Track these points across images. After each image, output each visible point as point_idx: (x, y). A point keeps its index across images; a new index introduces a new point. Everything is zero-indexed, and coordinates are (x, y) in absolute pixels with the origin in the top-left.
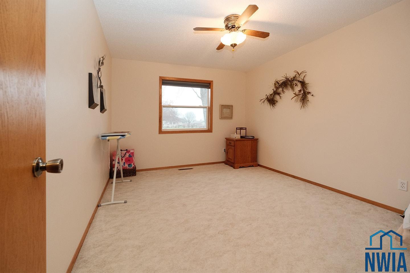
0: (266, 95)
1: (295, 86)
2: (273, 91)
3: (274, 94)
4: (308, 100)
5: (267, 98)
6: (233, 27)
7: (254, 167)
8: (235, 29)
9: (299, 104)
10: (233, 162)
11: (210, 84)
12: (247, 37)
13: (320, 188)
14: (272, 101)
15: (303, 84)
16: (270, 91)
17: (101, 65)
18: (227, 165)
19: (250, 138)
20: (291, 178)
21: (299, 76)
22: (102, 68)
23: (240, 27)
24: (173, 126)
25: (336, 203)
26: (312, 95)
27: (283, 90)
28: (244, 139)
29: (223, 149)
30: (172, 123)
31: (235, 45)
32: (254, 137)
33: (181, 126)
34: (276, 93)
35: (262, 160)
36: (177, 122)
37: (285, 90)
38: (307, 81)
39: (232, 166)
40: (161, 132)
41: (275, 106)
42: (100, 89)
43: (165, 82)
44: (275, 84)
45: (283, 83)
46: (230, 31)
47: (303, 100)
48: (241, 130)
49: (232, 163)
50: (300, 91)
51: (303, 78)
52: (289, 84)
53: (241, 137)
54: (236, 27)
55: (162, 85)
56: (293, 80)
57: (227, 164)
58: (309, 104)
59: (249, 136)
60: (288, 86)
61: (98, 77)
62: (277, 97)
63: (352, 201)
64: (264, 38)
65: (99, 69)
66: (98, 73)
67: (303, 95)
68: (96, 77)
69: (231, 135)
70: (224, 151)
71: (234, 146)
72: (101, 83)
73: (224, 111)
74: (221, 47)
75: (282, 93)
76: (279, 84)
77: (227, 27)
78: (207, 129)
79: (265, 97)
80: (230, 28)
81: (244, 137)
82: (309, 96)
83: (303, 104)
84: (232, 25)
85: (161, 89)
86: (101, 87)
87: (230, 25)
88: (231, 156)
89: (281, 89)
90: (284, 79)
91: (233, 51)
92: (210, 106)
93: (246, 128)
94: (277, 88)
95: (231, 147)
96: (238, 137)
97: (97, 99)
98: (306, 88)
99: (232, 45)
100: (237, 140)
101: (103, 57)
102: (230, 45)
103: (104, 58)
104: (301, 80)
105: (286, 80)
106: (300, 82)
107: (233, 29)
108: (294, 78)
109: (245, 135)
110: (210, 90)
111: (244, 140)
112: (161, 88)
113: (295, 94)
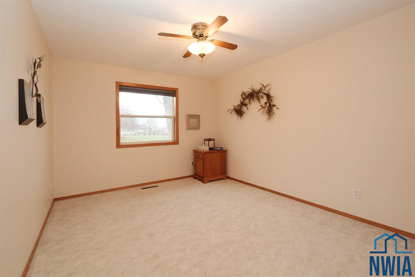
0: (234, 106)
1: (261, 98)
2: (240, 102)
3: (241, 105)
4: (274, 113)
5: (235, 108)
6: (201, 36)
7: (223, 179)
8: (203, 38)
9: (266, 116)
10: (202, 175)
11: (175, 92)
12: (215, 48)
13: (288, 199)
14: (239, 112)
15: (268, 96)
16: (237, 102)
17: (38, 68)
18: (195, 180)
19: (219, 150)
20: (260, 190)
21: (265, 88)
22: (39, 71)
23: (208, 37)
24: (132, 134)
25: (304, 214)
26: (277, 108)
27: (249, 101)
28: (213, 151)
29: (191, 162)
30: (131, 131)
31: (204, 55)
32: (223, 149)
33: (141, 133)
34: (243, 104)
35: (232, 172)
36: (136, 129)
37: (251, 102)
38: (272, 93)
39: (201, 181)
40: (119, 145)
41: (242, 117)
42: (36, 97)
43: (122, 87)
44: (242, 95)
45: (249, 94)
46: (197, 40)
47: (269, 112)
48: (209, 141)
49: (202, 177)
50: (266, 103)
51: (268, 91)
52: (255, 96)
53: (210, 149)
54: (204, 36)
55: (120, 91)
56: (259, 92)
57: (196, 178)
58: (274, 116)
59: (217, 147)
60: (254, 97)
61: (33, 82)
62: (244, 108)
63: (317, 211)
64: (232, 50)
65: (35, 73)
66: (33, 78)
67: (269, 108)
68: (29, 83)
69: (199, 146)
70: (192, 164)
71: (203, 159)
72: (37, 90)
73: (190, 122)
74: (188, 55)
75: (249, 104)
76: (245, 95)
77: (195, 35)
78: (173, 141)
79: (232, 108)
80: (198, 36)
81: (213, 149)
82: (274, 109)
83: (269, 116)
84: (200, 33)
85: (119, 96)
86: (38, 95)
87: (198, 34)
88: (200, 170)
89: (247, 101)
90: (250, 91)
91: (202, 61)
92: (175, 115)
93: (214, 139)
94: (244, 99)
95: (199, 159)
96: (206, 148)
97: (32, 112)
98: (271, 100)
99: (200, 55)
100: (206, 153)
101: (40, 58)
102: (198, 55)
103: (42, 59)
104: (266, 93)
105: (252, 92)
106: (266, 94)
107: (201, 38)
108: (260, 90)
109: (214, 147)
110: (175, 98)
111: (213, 153)
112: (117, 95)
113: (261, 106)
